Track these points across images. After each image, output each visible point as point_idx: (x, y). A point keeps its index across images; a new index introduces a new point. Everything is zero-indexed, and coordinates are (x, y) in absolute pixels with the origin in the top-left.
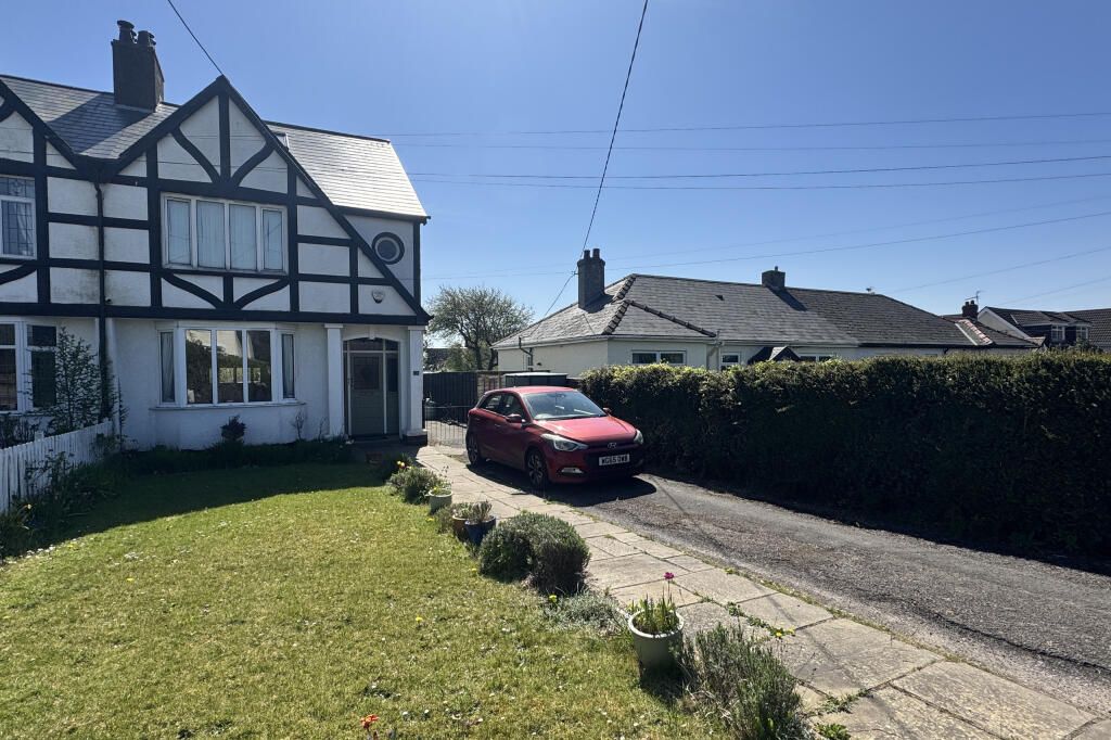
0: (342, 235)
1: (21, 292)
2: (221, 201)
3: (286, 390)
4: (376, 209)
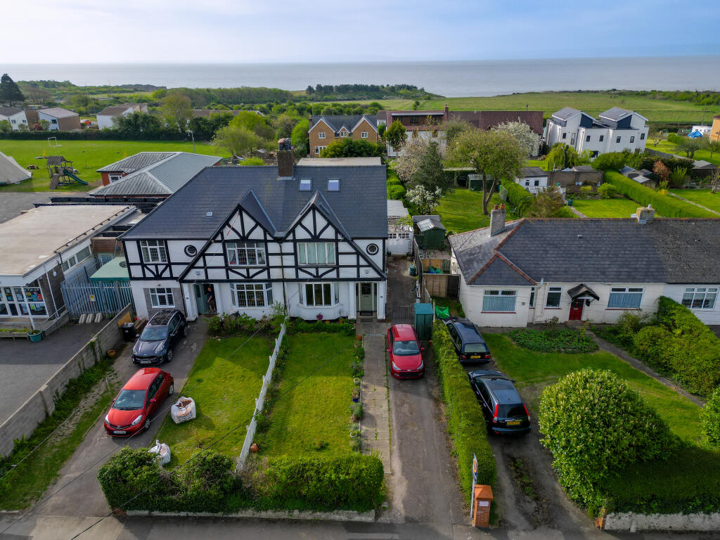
0: (354, 251)
1: (264, 275)
2: (314, 243)
3: (336, 301)
4: (368, 236)
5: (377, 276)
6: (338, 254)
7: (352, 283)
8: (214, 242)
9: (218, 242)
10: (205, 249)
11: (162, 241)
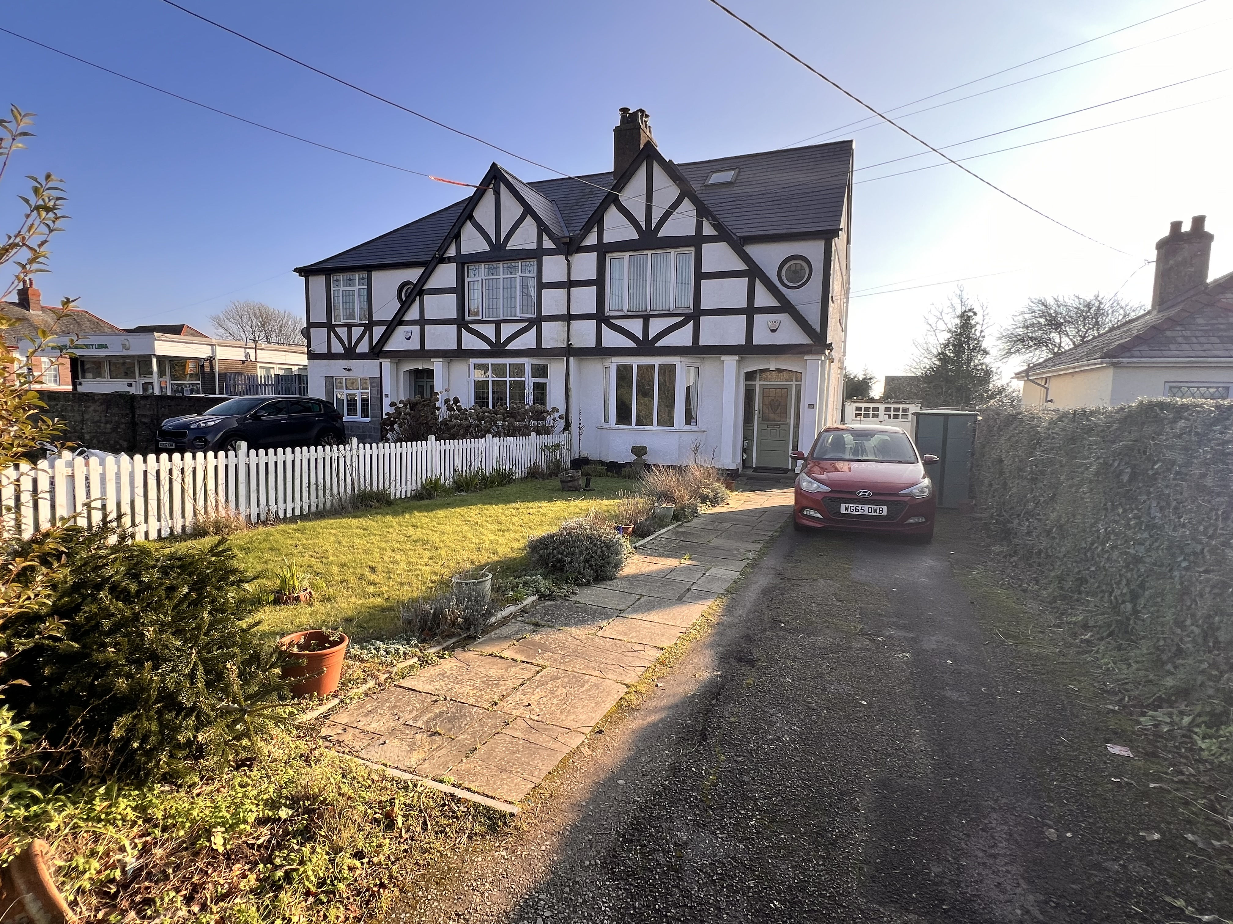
0: (743, 267)
1: (528, 341)
2: (645, 252)
3: (689, 418)
4: (785, 231)
5: (799, 337)
6: (700, 276)
7: (730, 362)
8: (442, 260)
9: (450, 260)
10: (424, 278)
11: (365, 275)
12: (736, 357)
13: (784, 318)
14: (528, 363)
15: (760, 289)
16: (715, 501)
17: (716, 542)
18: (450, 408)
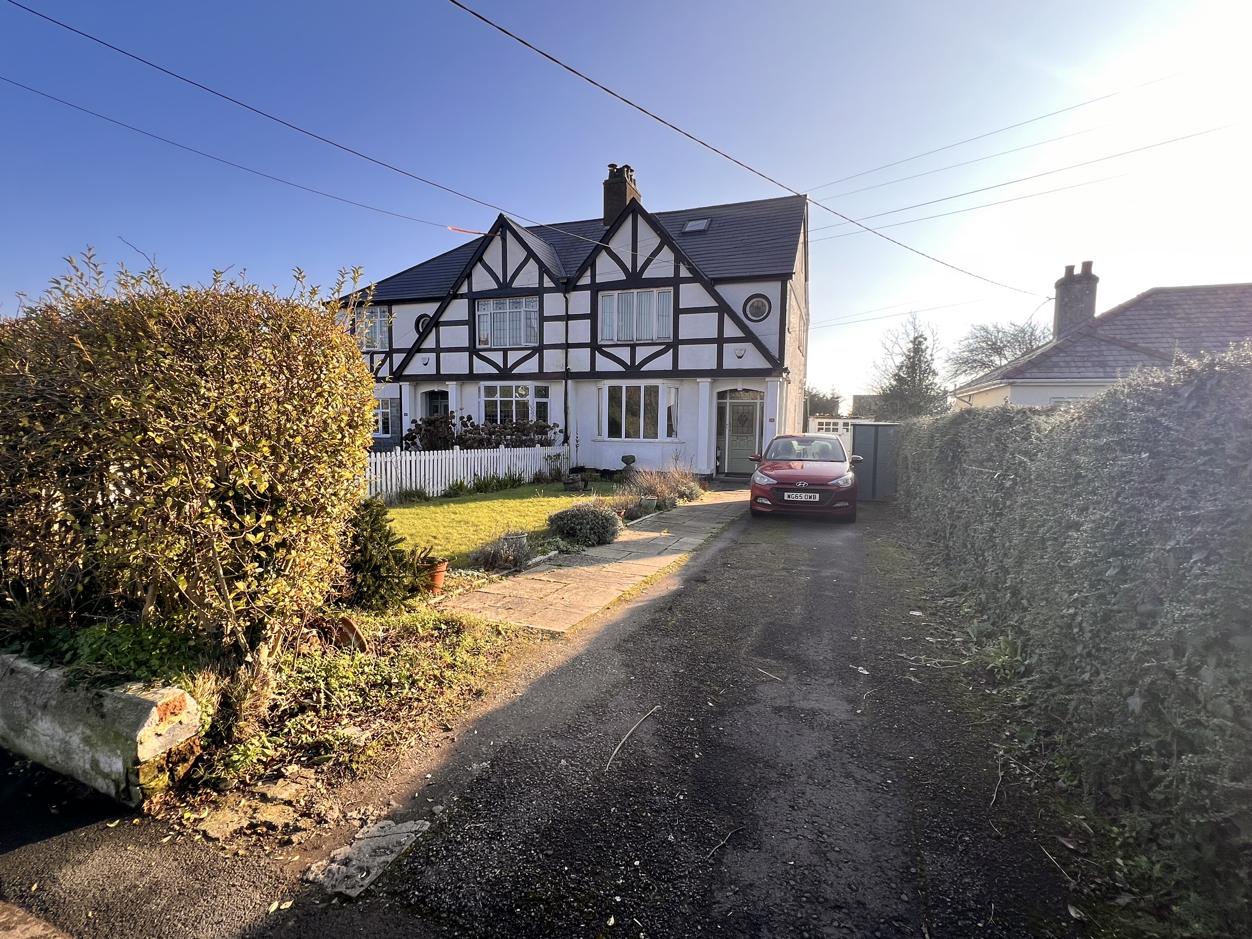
0: (714, 304)
1: (532, 366)
2: (632, 291)
3: (671, 431)
4: (748, 274)
5: (762, 363)
6: (678, 311)
7: (705, 383)
8: (456, 296)
9: (462, 296)
10: (440, 311)
11: (386, 308)
12: (709, 380)
13: (749, 346)
14: (531, 385)
15: (728, 321)
16: (690, 497)
17: (688, 523)
18: (464, 425)
